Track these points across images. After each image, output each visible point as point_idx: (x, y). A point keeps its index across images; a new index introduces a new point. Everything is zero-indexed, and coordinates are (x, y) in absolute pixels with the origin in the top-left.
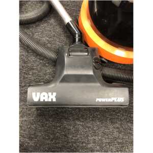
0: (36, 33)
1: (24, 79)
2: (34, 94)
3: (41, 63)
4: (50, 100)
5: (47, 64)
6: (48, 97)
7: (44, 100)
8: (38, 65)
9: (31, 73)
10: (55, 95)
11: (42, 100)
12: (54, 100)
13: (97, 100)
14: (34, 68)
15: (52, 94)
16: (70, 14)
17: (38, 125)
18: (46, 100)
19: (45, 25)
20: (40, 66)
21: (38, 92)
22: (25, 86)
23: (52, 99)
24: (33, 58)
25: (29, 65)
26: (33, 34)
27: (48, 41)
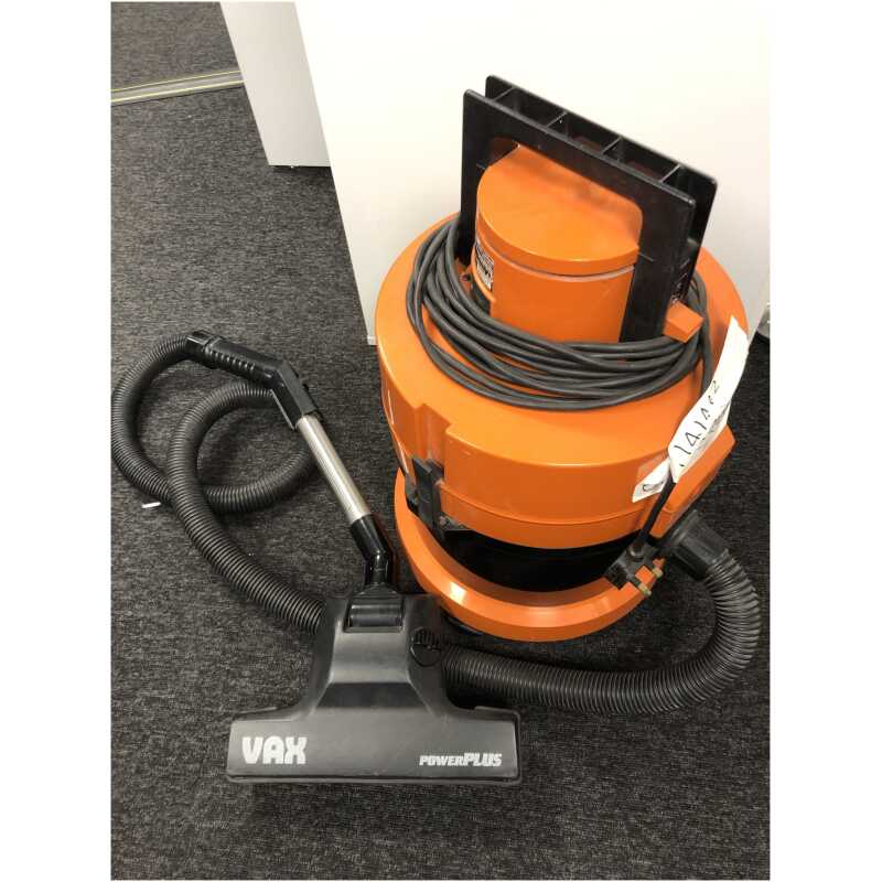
0: (270, 537)
1: (224, 692)
2: (246, 741)
3: (278, 638)
4: (289, 761)
5: (296, 642)
6: (286, 750)
7: (273, 760)
8: (271, 646)
9: (247, 673)
10: (304, 746)
11: (267, 761)
12: (302, 760)
13: (424, 759)
14: (258, 654)
15: (296, 742)
16: (366, 499)
17: (253, 847)
18: (279, 761)
19: (302, 509)
20: (275, 649)
21: (259, 736)
22: (226, 715)
23: (295, 757)
24: (256, 623)
25: (244, 645)
26: (262, 543)
27: (305, 562)
